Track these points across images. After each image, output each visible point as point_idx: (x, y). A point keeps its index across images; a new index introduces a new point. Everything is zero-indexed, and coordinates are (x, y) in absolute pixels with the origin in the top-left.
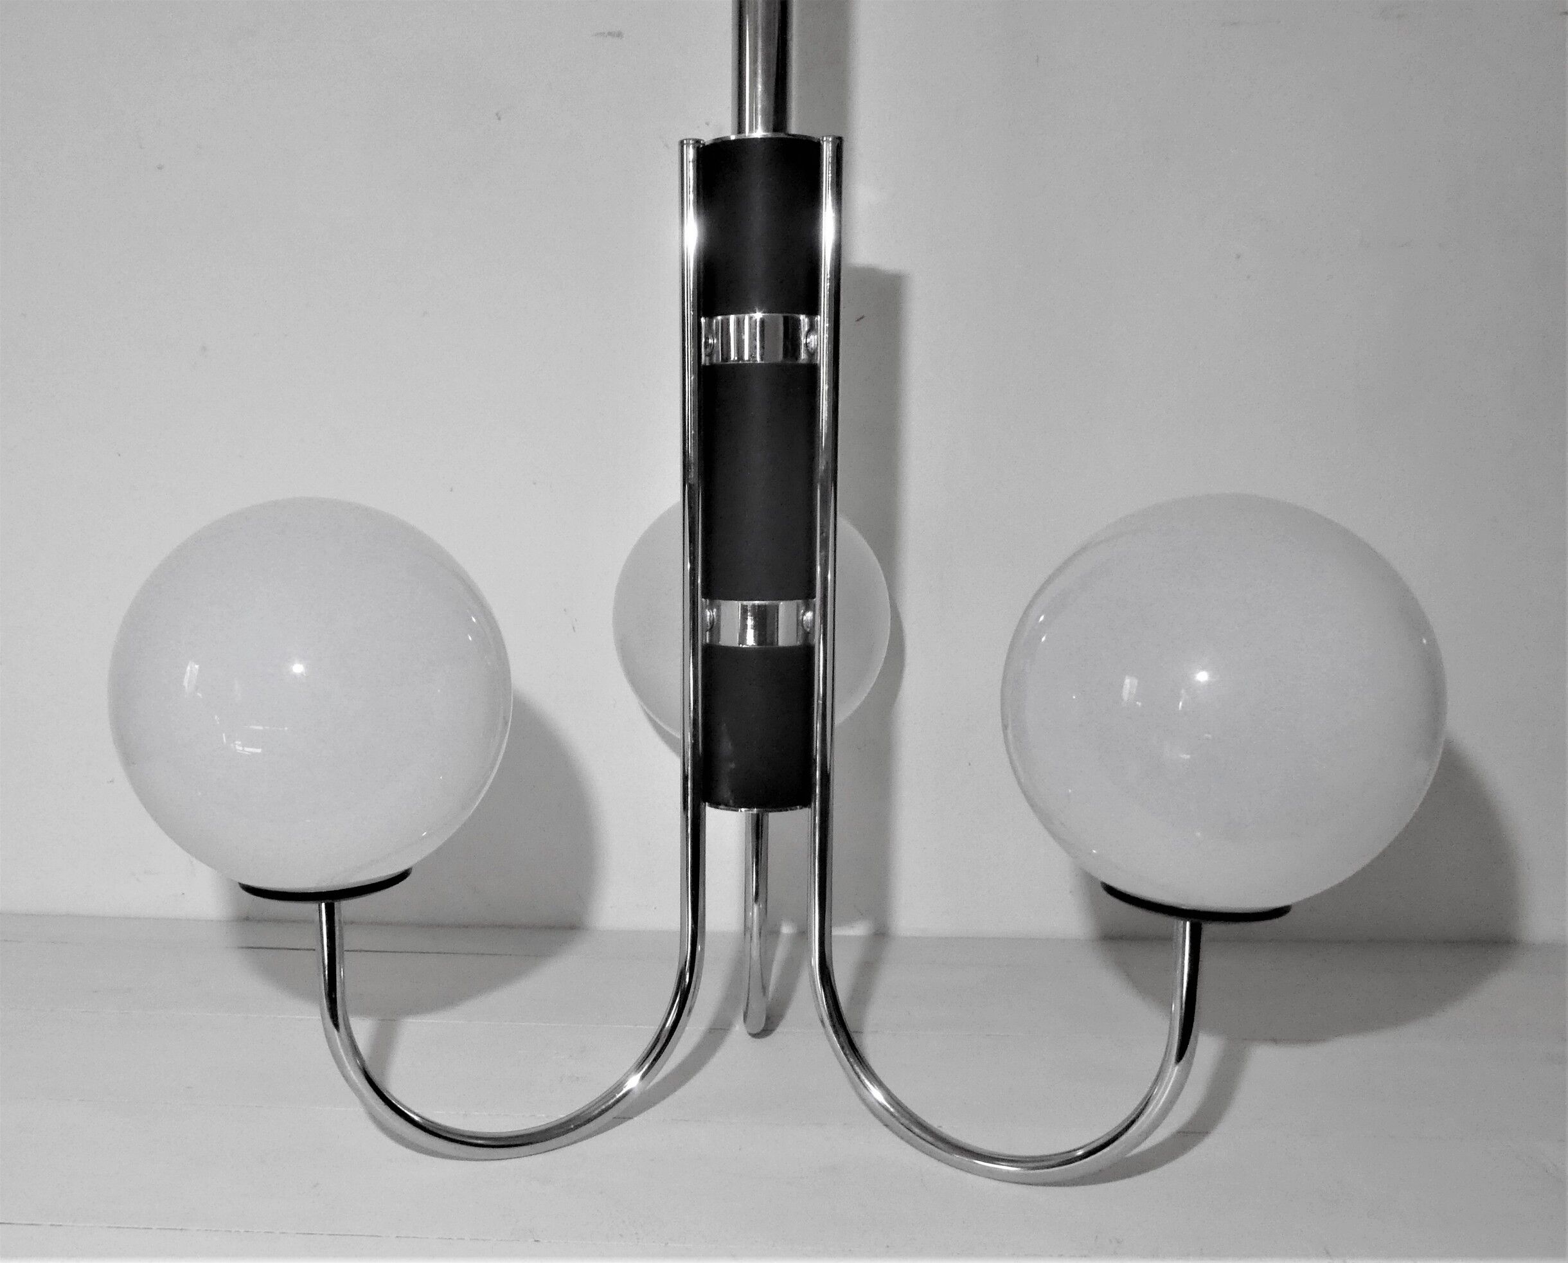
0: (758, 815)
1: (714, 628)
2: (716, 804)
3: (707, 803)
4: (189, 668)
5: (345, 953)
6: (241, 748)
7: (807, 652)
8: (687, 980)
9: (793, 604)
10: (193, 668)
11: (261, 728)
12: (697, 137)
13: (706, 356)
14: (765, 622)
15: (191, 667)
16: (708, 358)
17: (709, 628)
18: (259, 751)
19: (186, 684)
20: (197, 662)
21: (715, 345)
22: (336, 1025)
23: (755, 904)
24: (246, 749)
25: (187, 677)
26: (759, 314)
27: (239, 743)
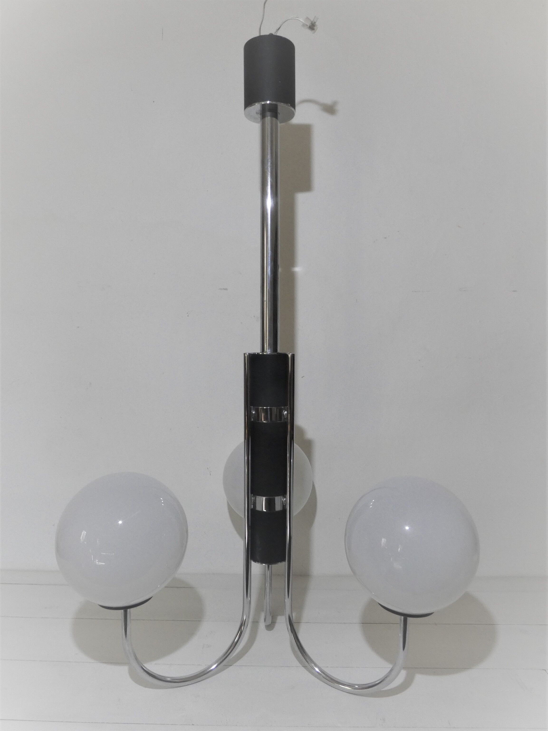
1: (255, 504)
3: (251, 561)
4: (83, 533)
6: (98, 563)
7: (284, 511)
9: (280, 497)
11: (105, 554)
12: (250, 352)
14: (270, 504)
15: (84, 532)
16: (252, 419)
17: (253, 504)
18: (103, 564)
19: (81, 538)
20: (86, 531)
21: (255, 415)
24: (99, 563)
25: (82, 535)
26: (269, 407)
27: (97, 560)
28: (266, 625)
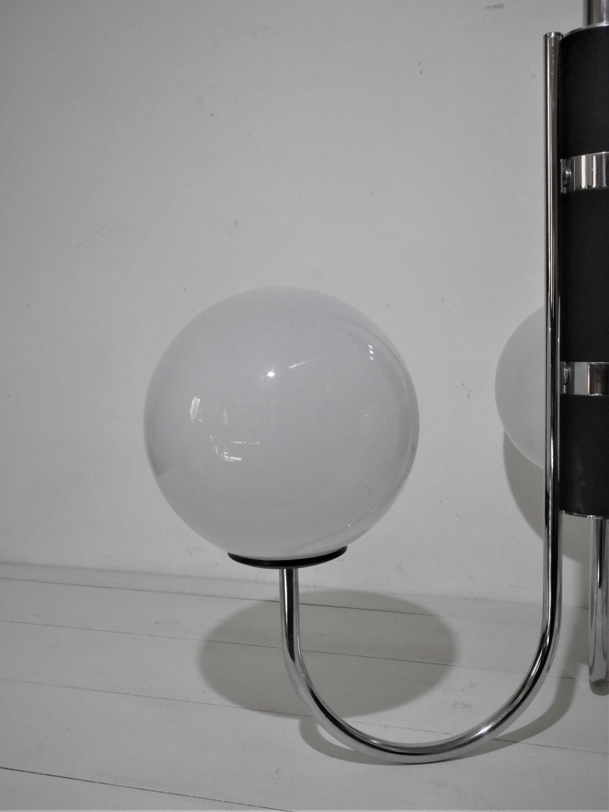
0: (601, 521)
1: (570, 382)
2: (570, 511)
3: (563, 511)
4: (193, 401)
5: (300, 605)
6: (227, 457)
8: (548, 641)
10: (196, 401)
11: (241, 443)
12: (558, 31)
13: (564, 186)
16: (565, 188)
17: (565, 382)
18: (239, 459)
19: (191, 413)
20: (199, 397)
21: (571, 176)
22: (293, 657)
23: (598, 590)
24: (231, 458)
25: (192, 407)
26: (604, 152)
27: (226, 453)
28: (593, 680)
